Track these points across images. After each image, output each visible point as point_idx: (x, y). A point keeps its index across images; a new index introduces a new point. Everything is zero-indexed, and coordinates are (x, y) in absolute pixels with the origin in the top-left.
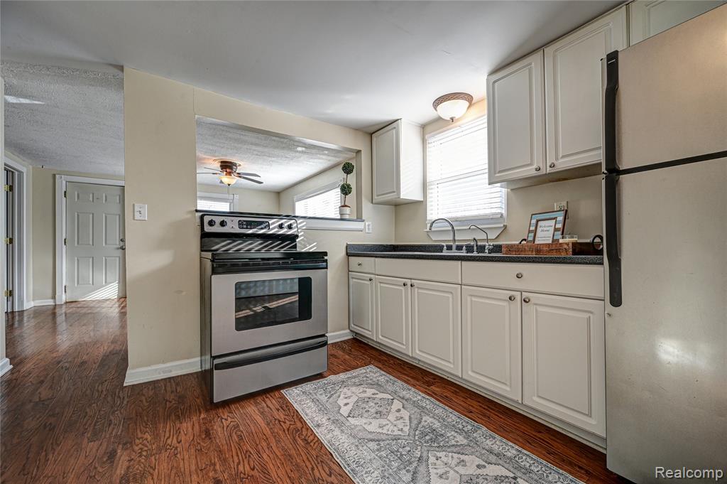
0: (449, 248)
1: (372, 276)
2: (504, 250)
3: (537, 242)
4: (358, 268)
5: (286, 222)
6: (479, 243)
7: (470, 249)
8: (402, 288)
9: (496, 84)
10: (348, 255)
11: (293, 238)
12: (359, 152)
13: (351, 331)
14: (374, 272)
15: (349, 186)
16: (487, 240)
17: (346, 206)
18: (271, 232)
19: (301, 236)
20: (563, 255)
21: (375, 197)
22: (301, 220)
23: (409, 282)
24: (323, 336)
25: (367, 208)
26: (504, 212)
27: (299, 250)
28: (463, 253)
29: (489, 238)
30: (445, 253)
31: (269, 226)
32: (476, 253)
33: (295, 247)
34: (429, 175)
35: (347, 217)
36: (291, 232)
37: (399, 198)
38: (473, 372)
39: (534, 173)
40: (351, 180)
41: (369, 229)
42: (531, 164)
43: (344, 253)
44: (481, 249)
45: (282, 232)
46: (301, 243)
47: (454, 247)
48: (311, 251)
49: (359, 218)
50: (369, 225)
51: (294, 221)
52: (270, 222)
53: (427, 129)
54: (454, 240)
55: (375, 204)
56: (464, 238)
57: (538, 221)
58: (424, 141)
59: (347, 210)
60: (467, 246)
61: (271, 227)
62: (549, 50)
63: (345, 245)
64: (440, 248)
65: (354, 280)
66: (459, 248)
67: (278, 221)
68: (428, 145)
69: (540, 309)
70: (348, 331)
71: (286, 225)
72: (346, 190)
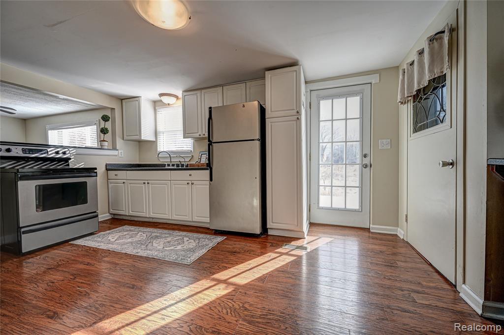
0: (169, 165)
1: (125, 181)
2: (189, 166)
3: (201, 163)
4: (115, 177)
5: (61, 150)
6: (182, 163)
7: (178, 165)
8: (143, 185)
9: (186, 97)
10: (107, 170)
11: (67, 160)
12: (113, 109)
13: (111, 214)
14: (126, 178)
15: (107, 129)
16: (185, 162)
17: (105, 141)
18: (50, 156)
19: (73, 158)
20: (204, 167)
21: (125, 137)
22: (72, 149)
23: (146, 182)
24: (95, 212)
25: (119, 143)
26: (192, 150)
27: (71, 167)
28: (175, 167)
29: (186, 161)
30: (167, 167)
31: (48, 152)
32: (180, 167)
33: (68, 165)
34: (158, 128)
35: (106, 147)
36: (65, 156)
37: (141, 138)
38: (176, 215)
39: (198, 136)
40: (108, 125)
41: (121, 155)
42: (198, 133)
43: (104, 169)
44: (183, 165)
45: (58, 156)
46: (72, 163)
47: (171, 165)
48: (80, 167)
49: (114, 148)
50: (121, 153)
51: (67, 149)
52: (48, 150)
53: (156, 104)
54: (171, 162)
55: (126, 140)
56: (176, 160)
57: (202, 155)
58: (155, 110)
59: (106, 144)
60: (176, 164)
61: (49, 153)
62: (203, 91)
63: (105, 164)
64: (164, 165)
65: (112, 184)
66: (173, 165)
67: (55, 150)
68: (157, 112)
69: (197, 186)
70: (109, 214)
71: (61, 152)
72: (104, 131)
